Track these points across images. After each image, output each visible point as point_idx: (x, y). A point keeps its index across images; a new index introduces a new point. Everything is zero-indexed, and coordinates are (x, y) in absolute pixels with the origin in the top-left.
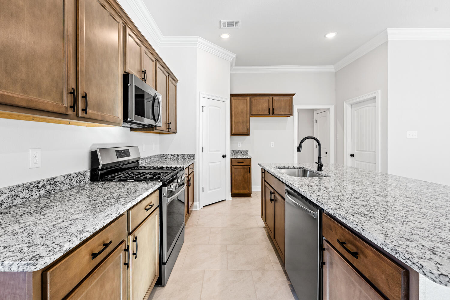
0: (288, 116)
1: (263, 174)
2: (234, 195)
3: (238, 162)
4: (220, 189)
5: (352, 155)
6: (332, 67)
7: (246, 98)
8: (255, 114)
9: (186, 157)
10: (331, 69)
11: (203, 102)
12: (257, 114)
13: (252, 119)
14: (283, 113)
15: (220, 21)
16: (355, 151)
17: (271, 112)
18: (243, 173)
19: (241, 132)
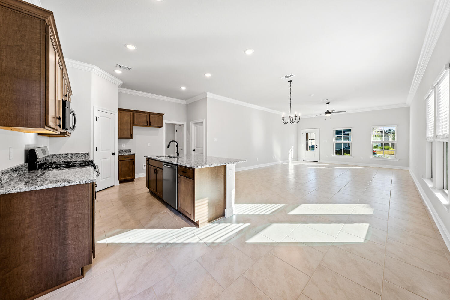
0: (160, 127)
1: (148, 161)
2: (121, 182)
3: (125, 158)
4: (110, 178)
5: (194, 150)
6: (185, 101)
7: (130, 112)
8: (137, 124)
9: (80, 155)
10: (184, 102)
11: (97, 114)
12: (138, 124)
13: (134, 127)
14: (156, 125)
15: (117, 65)
16: (196, 148)
17: (149, 124)
18: (128, 165)
19: (126, 136)
